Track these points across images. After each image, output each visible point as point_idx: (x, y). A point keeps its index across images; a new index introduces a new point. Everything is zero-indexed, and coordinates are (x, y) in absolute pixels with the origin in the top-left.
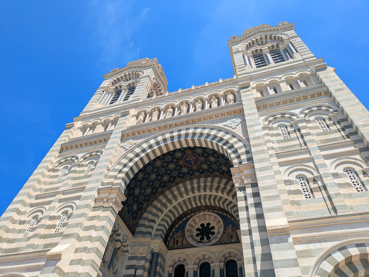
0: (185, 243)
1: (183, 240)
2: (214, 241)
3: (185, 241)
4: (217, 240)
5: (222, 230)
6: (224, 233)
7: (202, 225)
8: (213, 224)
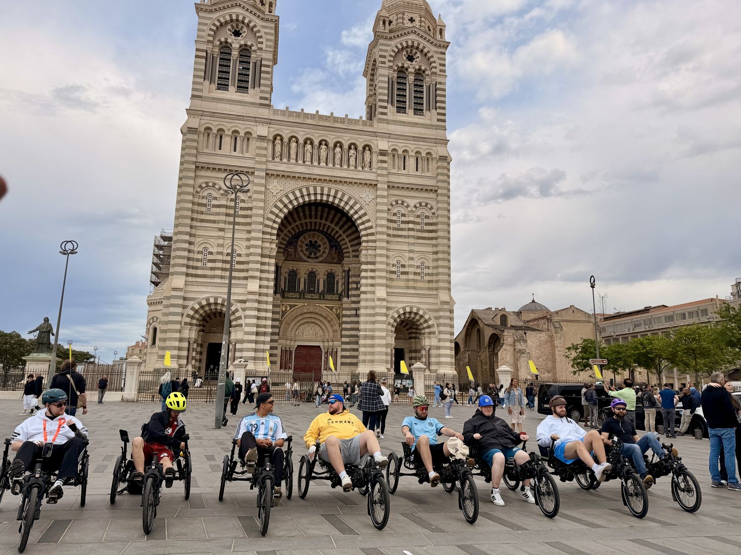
0: (297, 256)
1: (295, 253)
2: (321, 259)
3: (297, 254)
4: (323, 258)
5: (327, 251)
6: (329, 254)
7: (311, 242)
8: (319, 243)
